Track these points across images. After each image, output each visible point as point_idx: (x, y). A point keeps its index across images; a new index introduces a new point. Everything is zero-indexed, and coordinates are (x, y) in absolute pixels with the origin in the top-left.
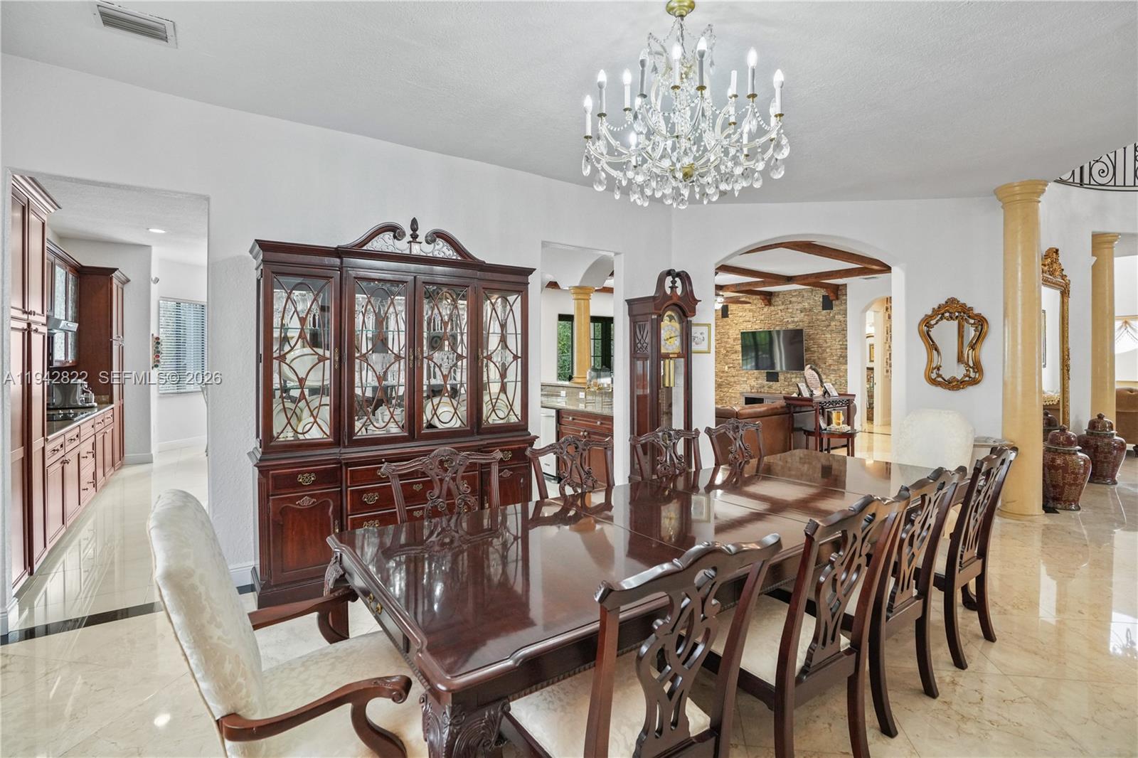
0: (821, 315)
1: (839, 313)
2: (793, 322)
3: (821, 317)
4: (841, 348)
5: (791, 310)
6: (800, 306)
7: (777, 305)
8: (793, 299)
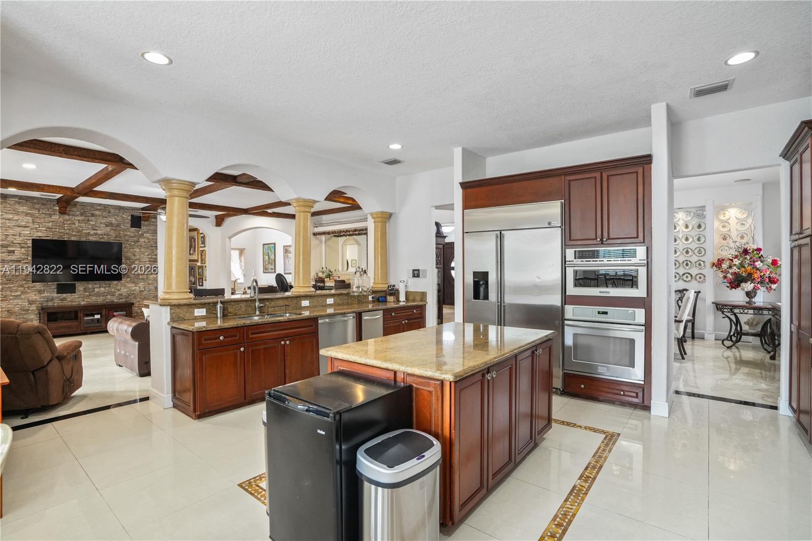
0: (130, 232)
1: (147, 232)
2: (96, 234)
3: (128, 233)
4: (149, 261)
5: (93, 223)
6: (104, 220)
7: (73, 215)
8: (97, 213)
